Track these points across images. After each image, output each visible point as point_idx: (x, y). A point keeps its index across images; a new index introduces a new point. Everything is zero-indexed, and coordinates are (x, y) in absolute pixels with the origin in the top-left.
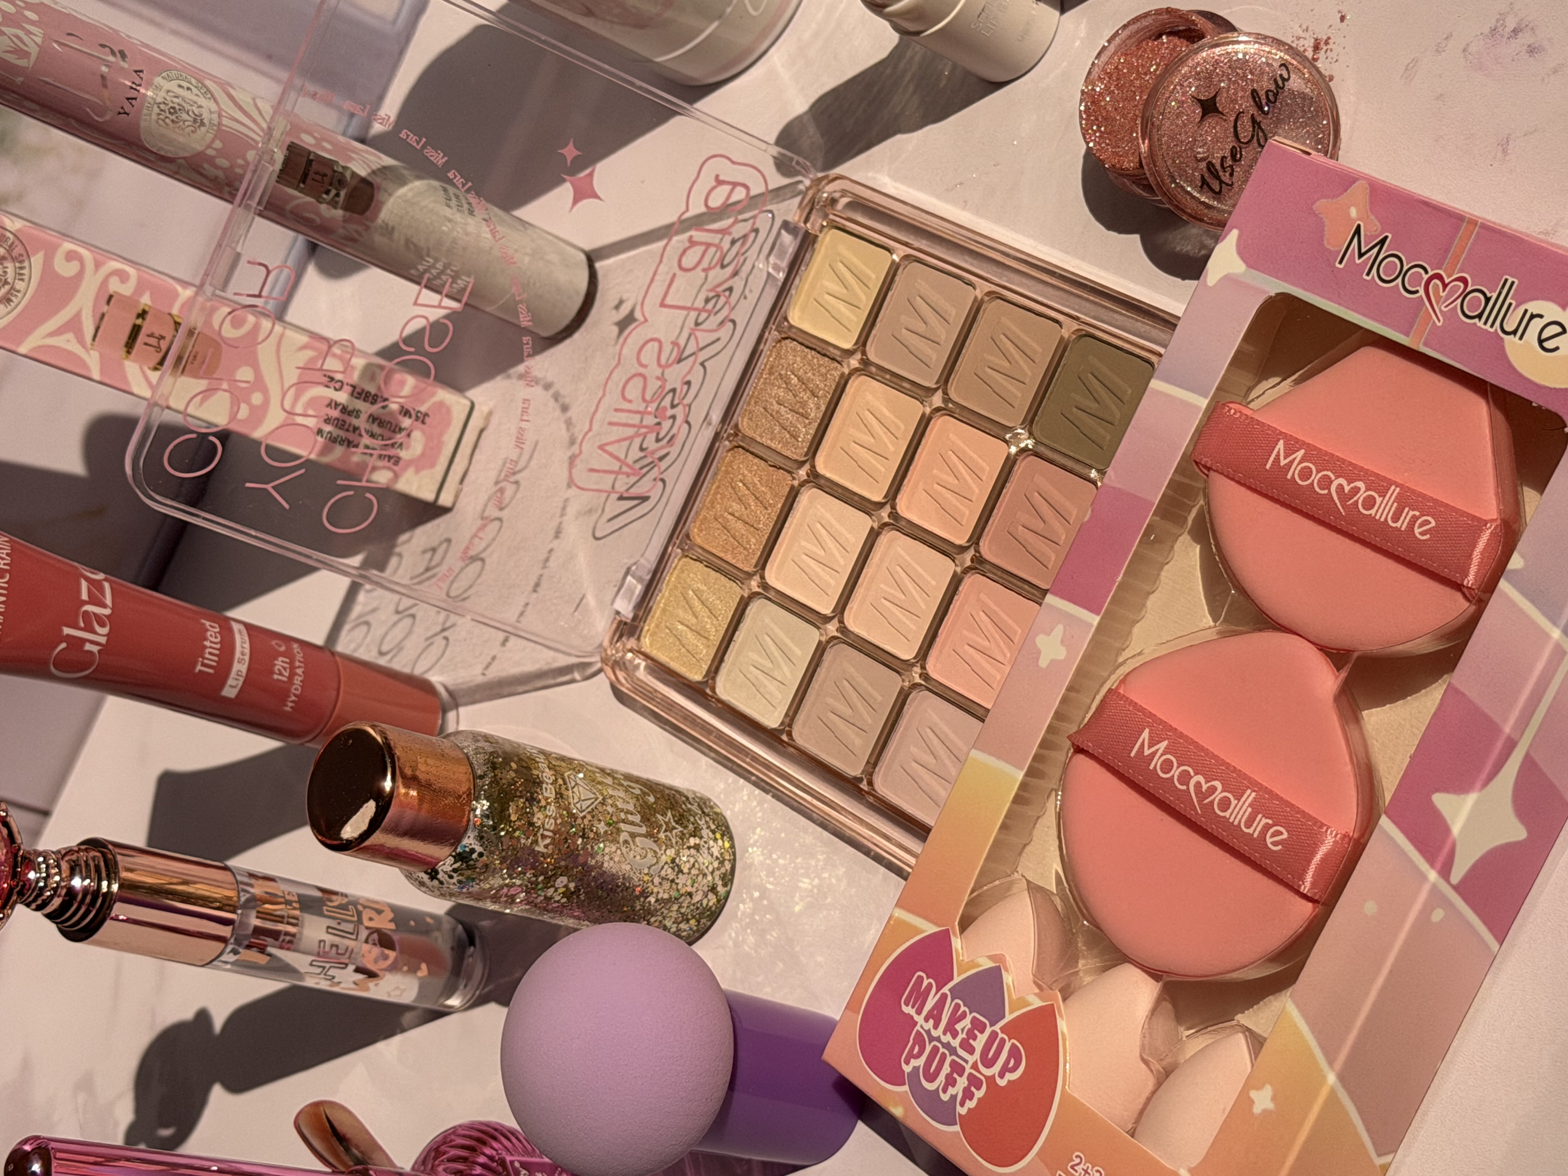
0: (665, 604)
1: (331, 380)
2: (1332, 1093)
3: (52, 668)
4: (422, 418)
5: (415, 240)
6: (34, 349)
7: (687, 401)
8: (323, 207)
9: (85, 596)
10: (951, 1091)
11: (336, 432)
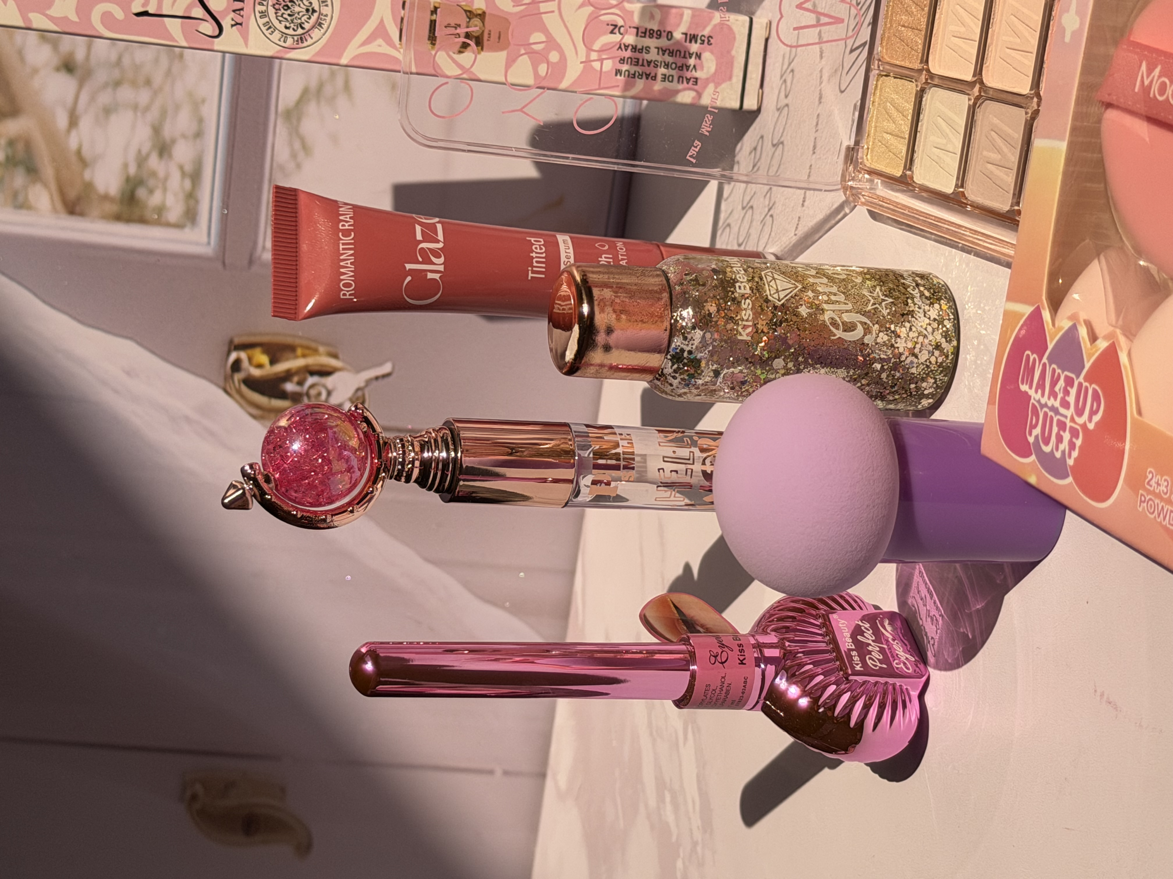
0: (877, 122)
1: (615, 28)
3: (408, 300)
4: (708, 40)
6: (354, 58)
9: (419, 237)
11: (633, 69)
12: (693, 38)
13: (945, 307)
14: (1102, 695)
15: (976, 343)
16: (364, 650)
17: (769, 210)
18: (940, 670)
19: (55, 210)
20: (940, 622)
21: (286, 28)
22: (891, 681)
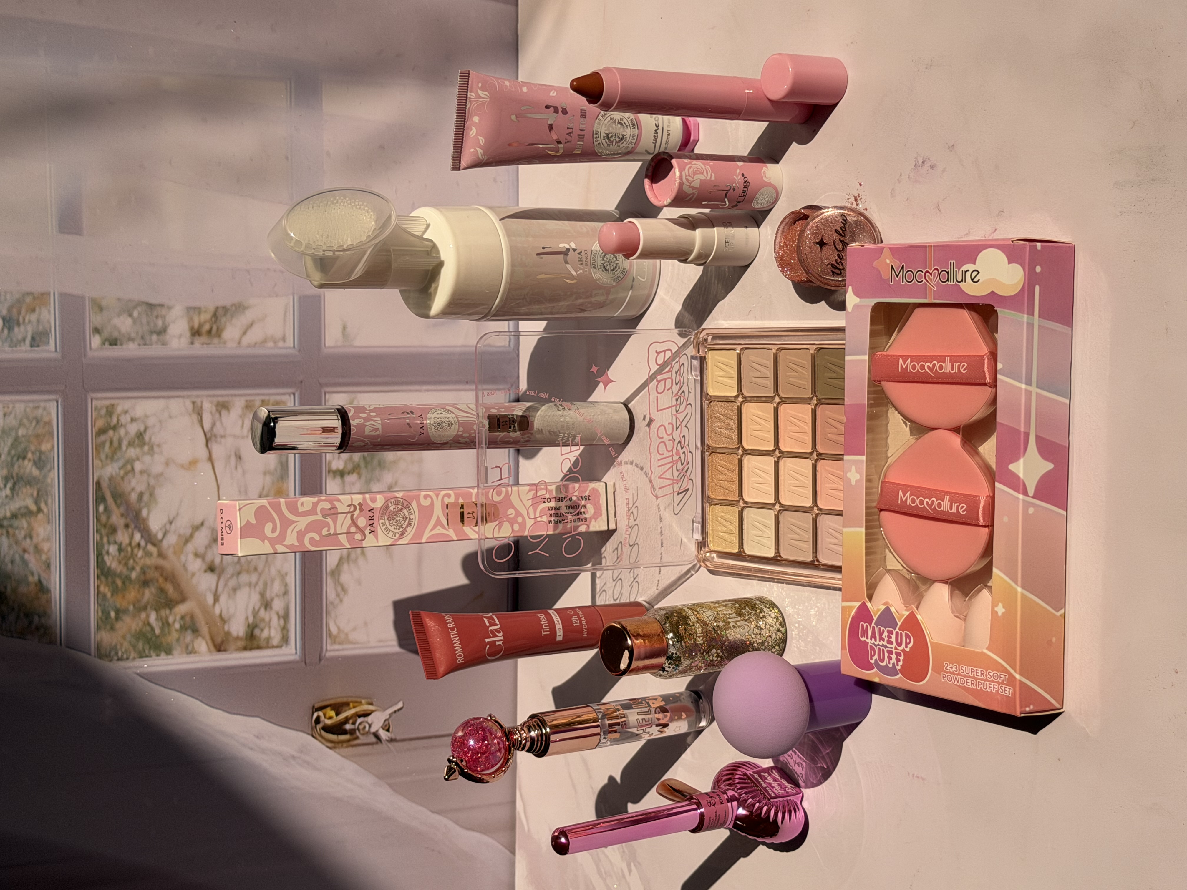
0: (712, 527)
1: (545, 499)
2: (1022, 594)
3: (488, 658)
4: (588, 498)
5: (552, 430)
6: (428, 539)
7: (686, 443)
8: (511, 434)
9: (488, 624)
10: (892, 662)
11: (557, 519)
12: (581, 498)
14: (913, 775)
15: (797, 625)
16: (556, 834)
18: (809, 788)
19: (210, 651)
20: (804, 764)
21: (395, 529)
22: (785, 799)
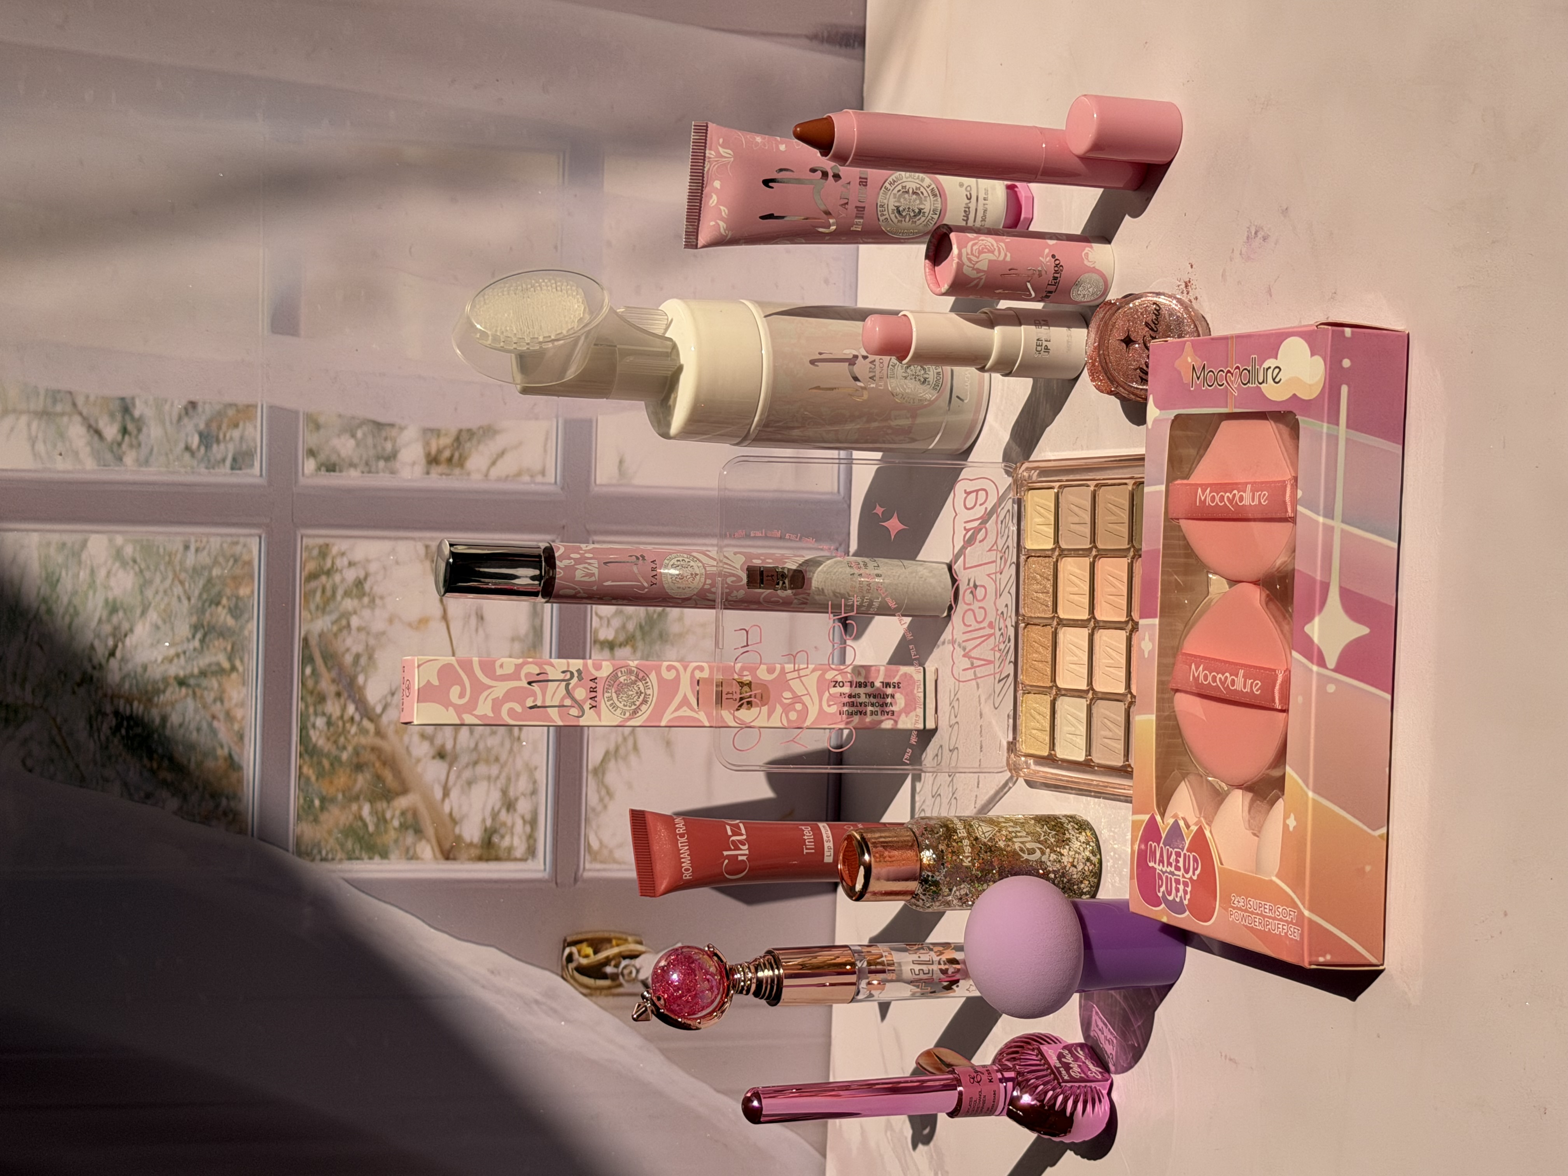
0: (1026, 723)
1: (836, 684)
2: (1314, 800)
3: (727, 876)
4: (897, 686)
5: (838, 591)
6: (670, 721)
8: (779, 592)
9: (730, 833)
10: (1179, 895)
11: (851, 709)
12: (888, 685)
13: (1089, 834)
14: (1226, 1056)
15: (1112, 854)
16: (749, 1095)
17: (953, 795)
18: (1119, 1073)
19: (435, 858)
20: (1115, 1041)
21: (625, 706)
22: (1088, 1085)
